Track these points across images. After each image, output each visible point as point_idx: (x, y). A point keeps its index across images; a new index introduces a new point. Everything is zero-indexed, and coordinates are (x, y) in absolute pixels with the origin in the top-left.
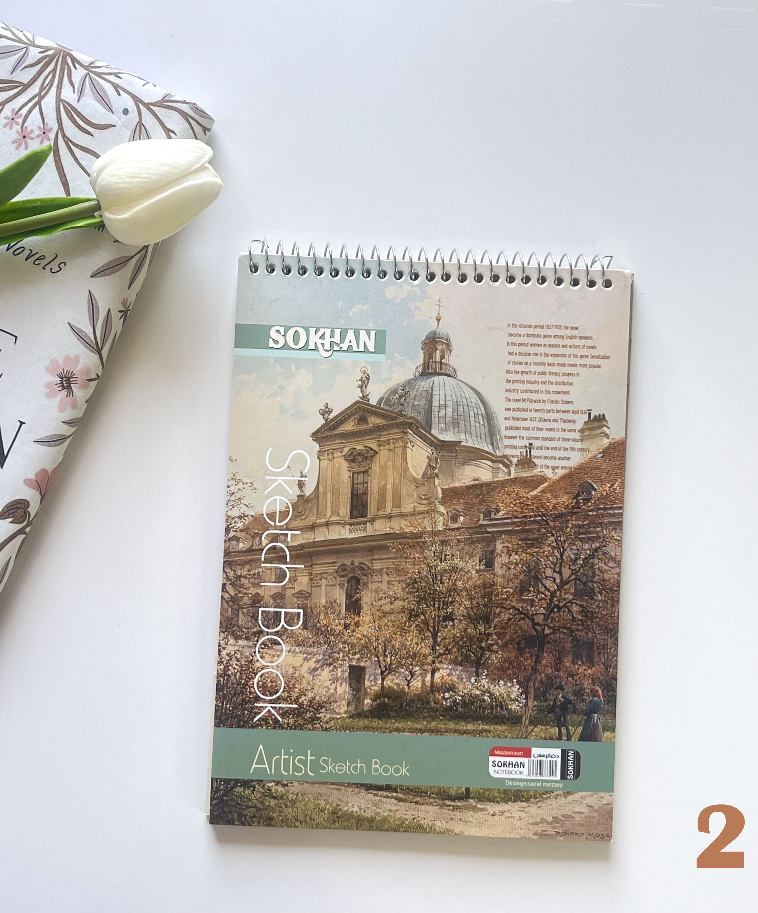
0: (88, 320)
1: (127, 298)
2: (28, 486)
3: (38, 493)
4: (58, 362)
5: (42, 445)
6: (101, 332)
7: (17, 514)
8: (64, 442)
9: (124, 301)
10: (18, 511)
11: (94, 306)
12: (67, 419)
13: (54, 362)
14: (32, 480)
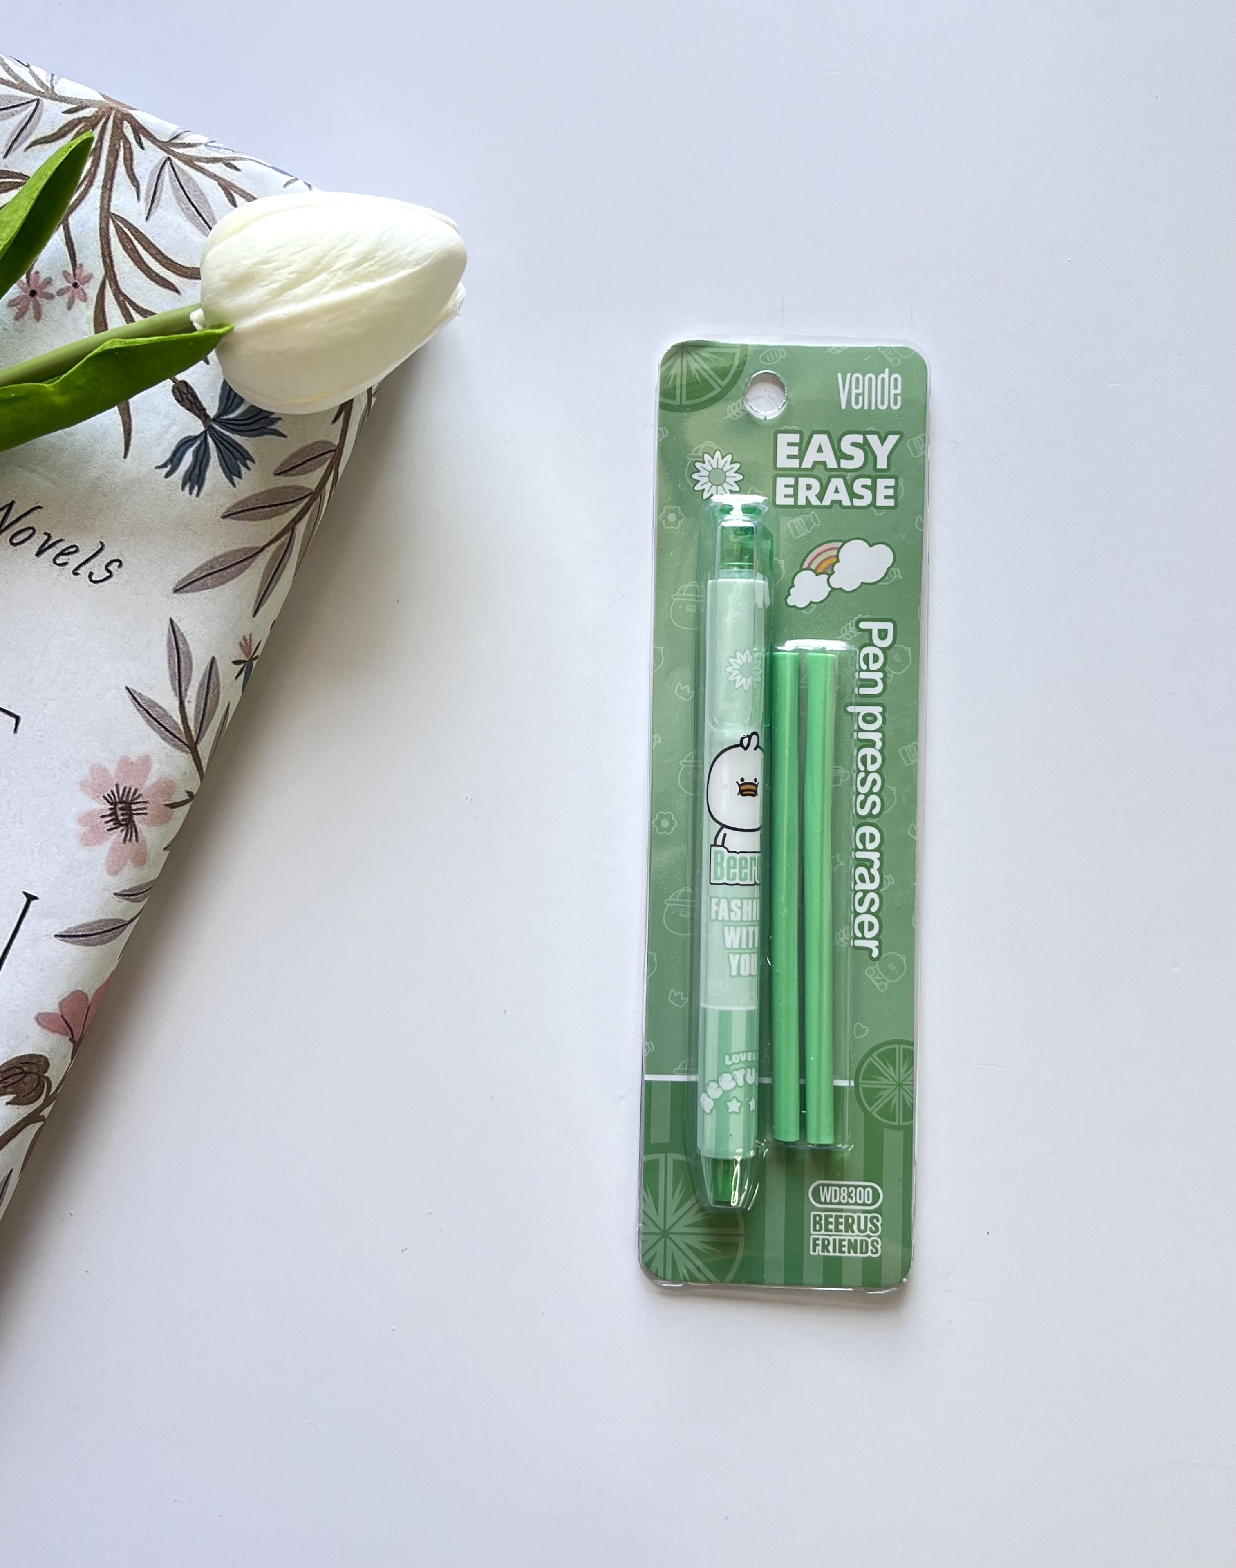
0: (169, 683)
1: (250, 635)
2: (43, 1027)
3: (68, 1038)
4: (104, 770)
5: (73, 943)
6: (197, 706)
7: (23, 1085)
8: (121, 932)
9: (245, 640)
10: (25, 1080)
11: (181, 652)
12: (127, 888)
13: (98, 770)
14: (55, 1014)
